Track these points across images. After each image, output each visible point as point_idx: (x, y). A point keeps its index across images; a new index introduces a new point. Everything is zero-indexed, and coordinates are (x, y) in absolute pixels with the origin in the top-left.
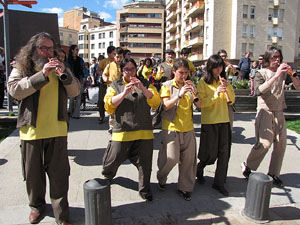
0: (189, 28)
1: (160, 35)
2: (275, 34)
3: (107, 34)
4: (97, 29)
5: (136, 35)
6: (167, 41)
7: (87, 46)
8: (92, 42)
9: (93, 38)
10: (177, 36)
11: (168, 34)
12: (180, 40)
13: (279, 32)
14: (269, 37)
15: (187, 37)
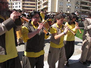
0: (44, 2)
1: (35, 4)
2: (69, 5)
3: (18, 3)
4: (15, 2)
5: (27, 4)
6: (37, 6)
7: (12, 7)
8: (13, 6)
9: (13, 4)
10: (40, 5)
11: (37, 4)
12: (41, 6)
13: (70, 4)
14: (67, 6)
15: (43, 5)
